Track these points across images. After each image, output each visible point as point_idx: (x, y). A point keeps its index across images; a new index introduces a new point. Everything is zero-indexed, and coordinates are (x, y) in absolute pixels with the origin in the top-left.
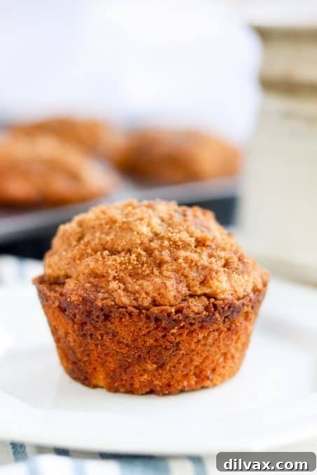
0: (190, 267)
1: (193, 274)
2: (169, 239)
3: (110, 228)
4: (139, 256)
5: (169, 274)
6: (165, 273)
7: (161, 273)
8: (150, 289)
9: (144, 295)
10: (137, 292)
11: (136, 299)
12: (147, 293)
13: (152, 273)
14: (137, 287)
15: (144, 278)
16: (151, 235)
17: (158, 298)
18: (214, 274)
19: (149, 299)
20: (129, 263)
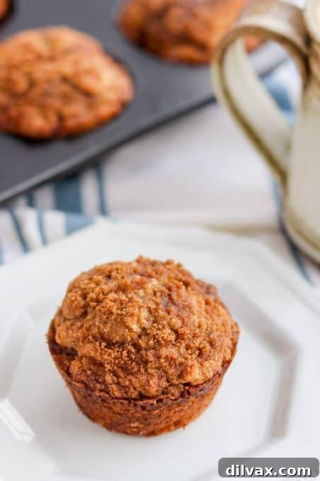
0: (170, 365)
1: (172, 371)
2: (154, 337)
3: (108, 318)
4: (129, 352)
5: (153, 371)
6: (149, 371)
7: (146, 370)
8: (137, 385)
9: (132, 390)
10: (128, 387)
11: (126, 393)
12: (135, 389)
13: (139, 371)
14: (127, 383)
15: (132, 374)
16: (139, 331)
17: (144, 392)
18: (189, 369)
19: (136, 393)
20: (121, 358)
